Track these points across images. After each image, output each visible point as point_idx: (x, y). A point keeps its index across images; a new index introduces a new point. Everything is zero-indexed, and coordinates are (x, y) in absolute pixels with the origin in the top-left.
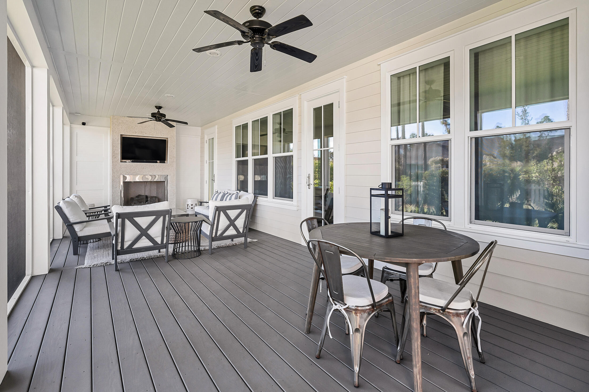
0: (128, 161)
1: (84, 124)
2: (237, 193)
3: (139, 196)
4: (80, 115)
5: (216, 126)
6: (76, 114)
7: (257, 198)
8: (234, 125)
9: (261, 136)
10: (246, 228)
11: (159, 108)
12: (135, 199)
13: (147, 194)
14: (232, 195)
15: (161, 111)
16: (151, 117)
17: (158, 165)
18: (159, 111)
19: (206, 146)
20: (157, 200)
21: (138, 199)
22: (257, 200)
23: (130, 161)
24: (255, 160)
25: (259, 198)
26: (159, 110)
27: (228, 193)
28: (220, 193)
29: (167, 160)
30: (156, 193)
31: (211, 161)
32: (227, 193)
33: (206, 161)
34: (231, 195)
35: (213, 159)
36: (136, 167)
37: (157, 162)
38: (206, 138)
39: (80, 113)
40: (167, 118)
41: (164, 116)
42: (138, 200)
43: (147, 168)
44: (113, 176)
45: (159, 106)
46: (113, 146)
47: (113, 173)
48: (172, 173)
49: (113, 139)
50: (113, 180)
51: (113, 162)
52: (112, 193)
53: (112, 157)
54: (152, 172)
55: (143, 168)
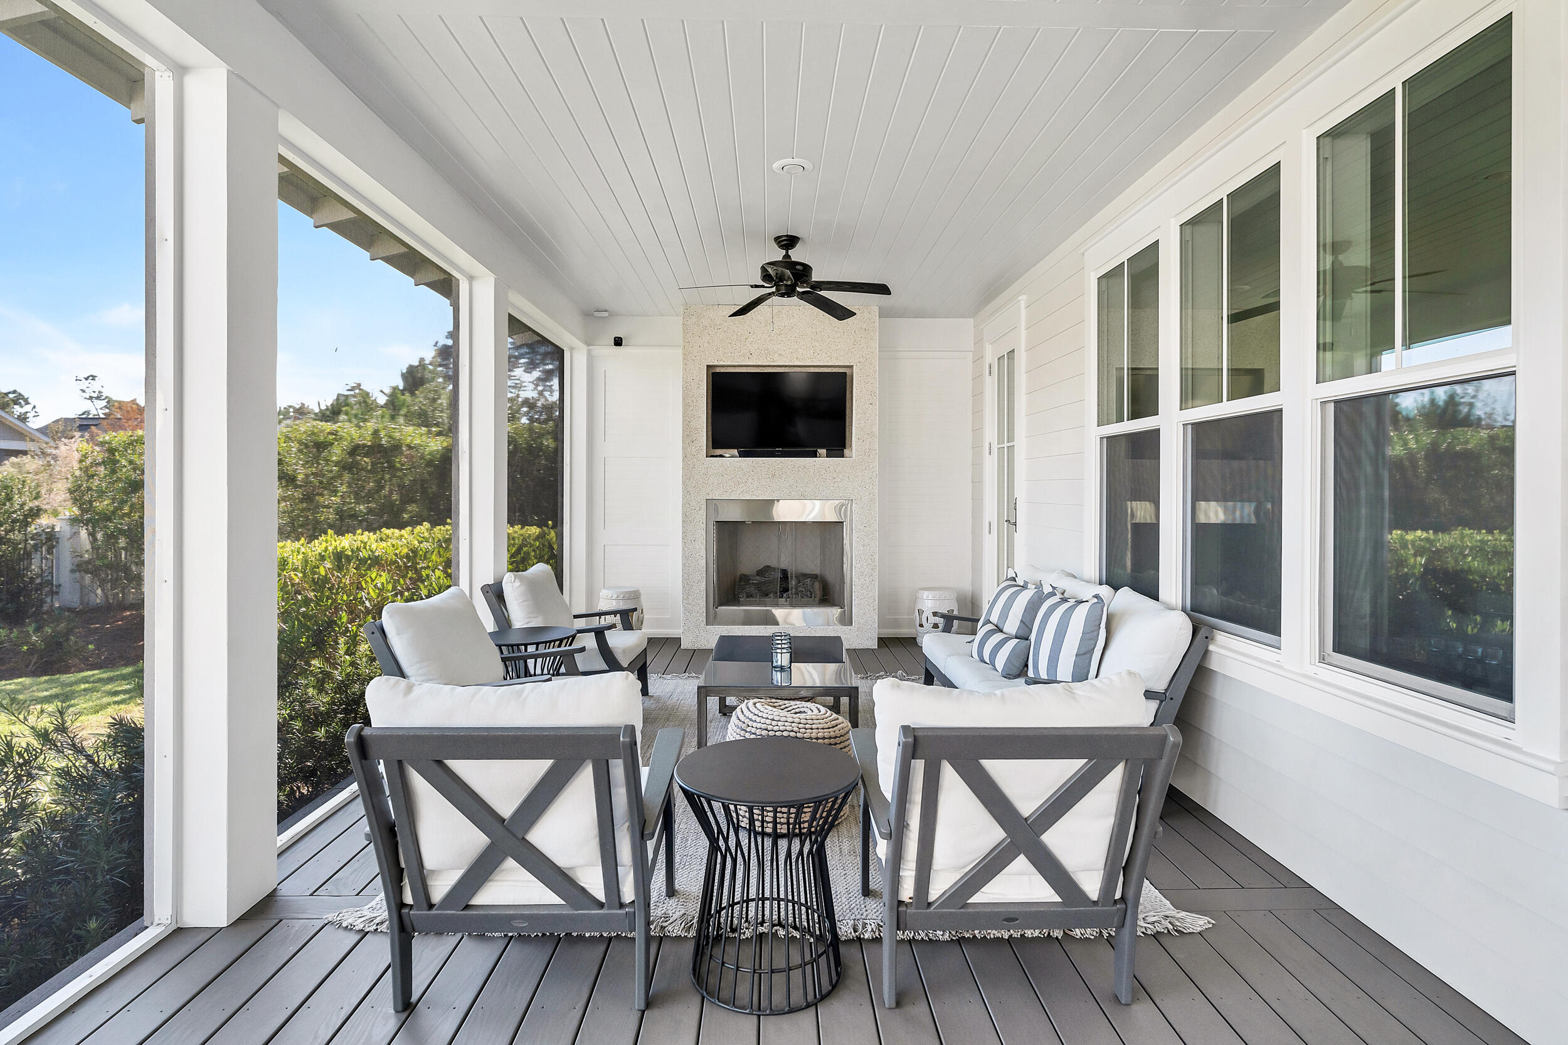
0: (728, 452)
1: (618, 342)
2: (1095, 600)
3: (764, 571)
4: (606, 314)
5: (1020, 298)
6: (596, 314)
7: (1209, 639)
8: (1092, 274)
9: (1234, 318)
10: (1124, 868)
11: (788, 242)
12: (751, 582)
13: (785, 563)
14: (1072, 608)
15: (796, 255)
16: (762, 280)
17: (821, 464)
18: (787, 256)
19: (990, 385)
20: (817, 587)
21: (763, 579)
22: (1211, 648)
23: (735, 452)
24: (1200, 430)
25: (1220, 637)
26: (787, 252)
27: (1053, 594)
28: (1024, 587)
29: (851, 446)
30: (818, 561)
31: (1006, 445)
32: (1051, 590)
33: (987, 446)
34: (1066, 606)
35: (1011, 438)
36: (752, 473)
37: (814, 455)
38: (990, 356)
39: (606, 311)
40: (816, 277)
41: (807, 269)
42: (758, 586)
43: (784, 476)
44: (686, 504)
45: (787, 236)
46: (686, 405)
47: (686, 492)
48: (867, 493)
49: (685, 382)
50: (685, 515)
51: (685, 457)
52: (683, 560)
53: (683, 441)
54: (801, 490)
55: (774, 476)
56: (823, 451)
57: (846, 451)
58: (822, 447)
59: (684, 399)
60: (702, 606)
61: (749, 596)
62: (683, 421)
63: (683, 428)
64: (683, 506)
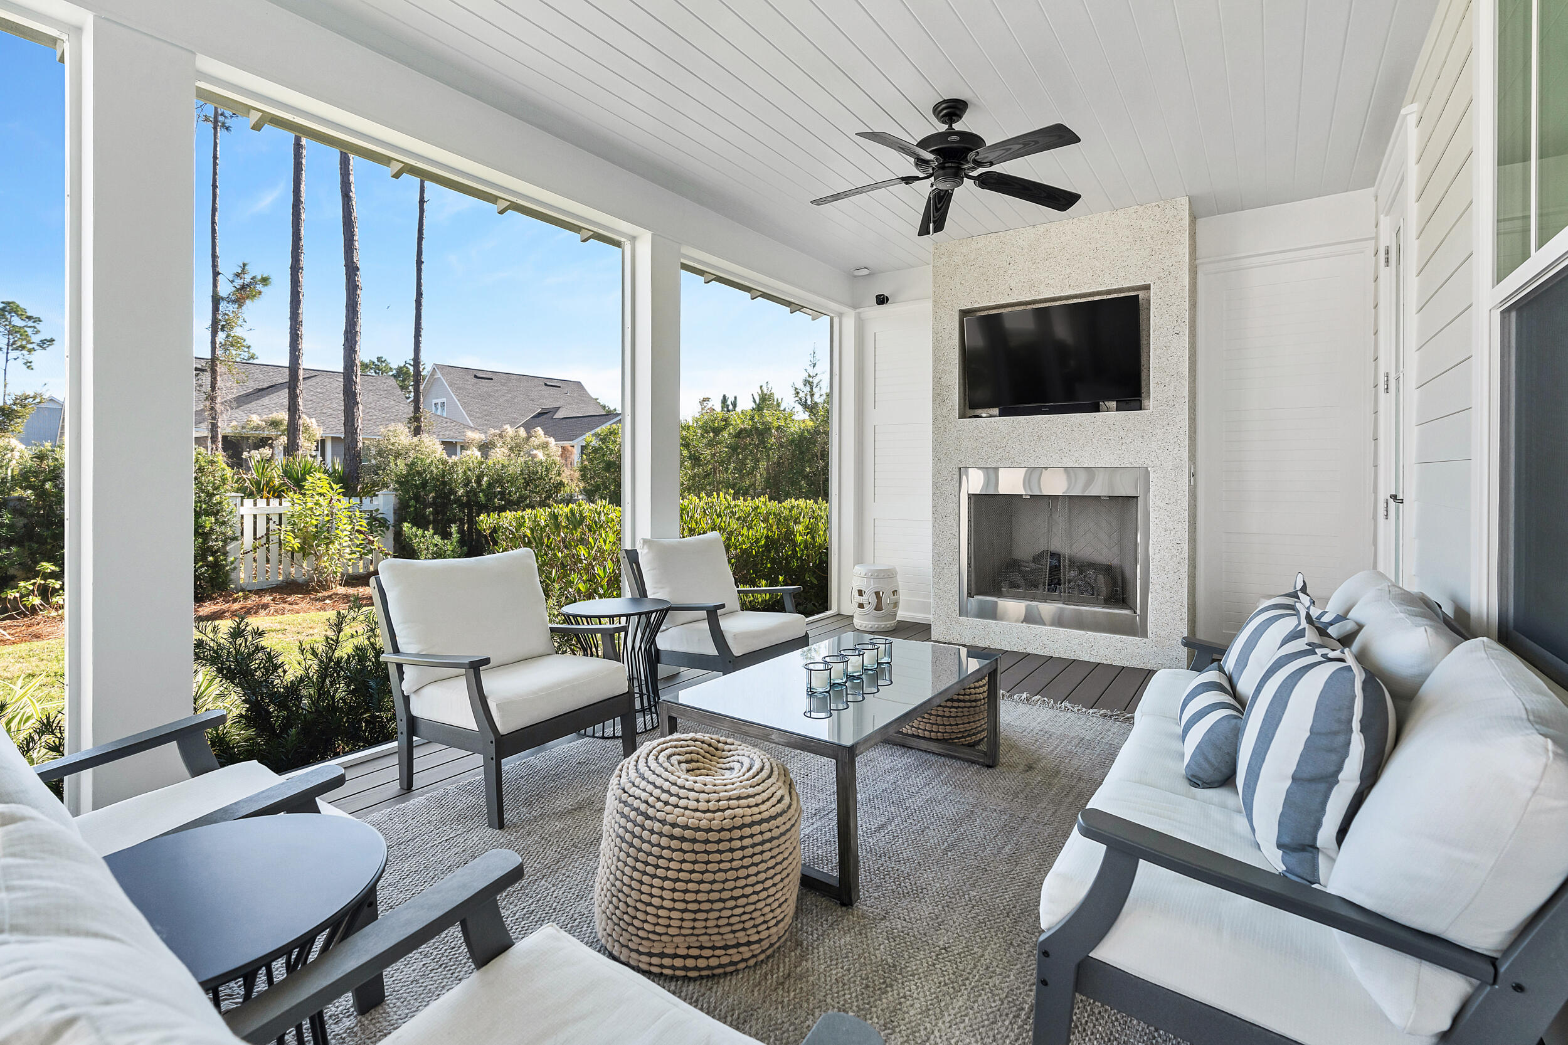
0: (984, 413)
1: (882, 300)
4: (867, 271)
6: (859, 273)
17: (1108, 420)
20: (1103, 581)
23: (996, 411)
29: (1149, 396)
36: (1013, 435)
37: (1097, 409)
39: (867, 268)
42: (1025, 575)
43: (1053, 438)
44: (936, 474)
45: (945, 101)
46: (937, 360)
47: (937, 459)
48: (1171, 458)
49: (935, 333)
50: (936, 486)
51: (935, 419)
52: (933, 538)
53: (933, 401)
54: (1077, 455)
55: (1039, 437)
56: (1113, 404)
57: (1145, 403)
58: (1110, 399)
59: (934, 352)
60: (953, 593)
61: (1013, 585)
62: (934, 378)
63: (933, 385)
64: (934, 476)
